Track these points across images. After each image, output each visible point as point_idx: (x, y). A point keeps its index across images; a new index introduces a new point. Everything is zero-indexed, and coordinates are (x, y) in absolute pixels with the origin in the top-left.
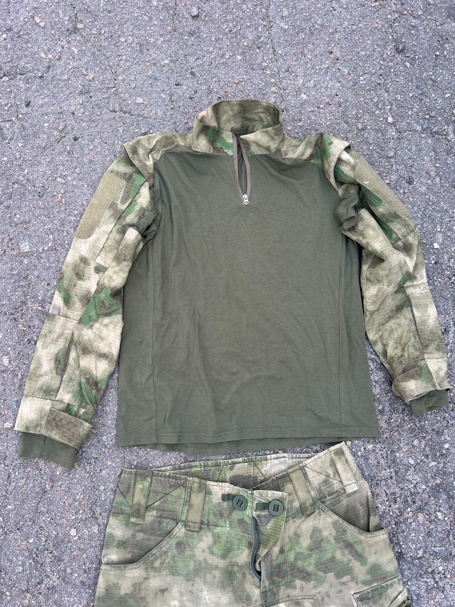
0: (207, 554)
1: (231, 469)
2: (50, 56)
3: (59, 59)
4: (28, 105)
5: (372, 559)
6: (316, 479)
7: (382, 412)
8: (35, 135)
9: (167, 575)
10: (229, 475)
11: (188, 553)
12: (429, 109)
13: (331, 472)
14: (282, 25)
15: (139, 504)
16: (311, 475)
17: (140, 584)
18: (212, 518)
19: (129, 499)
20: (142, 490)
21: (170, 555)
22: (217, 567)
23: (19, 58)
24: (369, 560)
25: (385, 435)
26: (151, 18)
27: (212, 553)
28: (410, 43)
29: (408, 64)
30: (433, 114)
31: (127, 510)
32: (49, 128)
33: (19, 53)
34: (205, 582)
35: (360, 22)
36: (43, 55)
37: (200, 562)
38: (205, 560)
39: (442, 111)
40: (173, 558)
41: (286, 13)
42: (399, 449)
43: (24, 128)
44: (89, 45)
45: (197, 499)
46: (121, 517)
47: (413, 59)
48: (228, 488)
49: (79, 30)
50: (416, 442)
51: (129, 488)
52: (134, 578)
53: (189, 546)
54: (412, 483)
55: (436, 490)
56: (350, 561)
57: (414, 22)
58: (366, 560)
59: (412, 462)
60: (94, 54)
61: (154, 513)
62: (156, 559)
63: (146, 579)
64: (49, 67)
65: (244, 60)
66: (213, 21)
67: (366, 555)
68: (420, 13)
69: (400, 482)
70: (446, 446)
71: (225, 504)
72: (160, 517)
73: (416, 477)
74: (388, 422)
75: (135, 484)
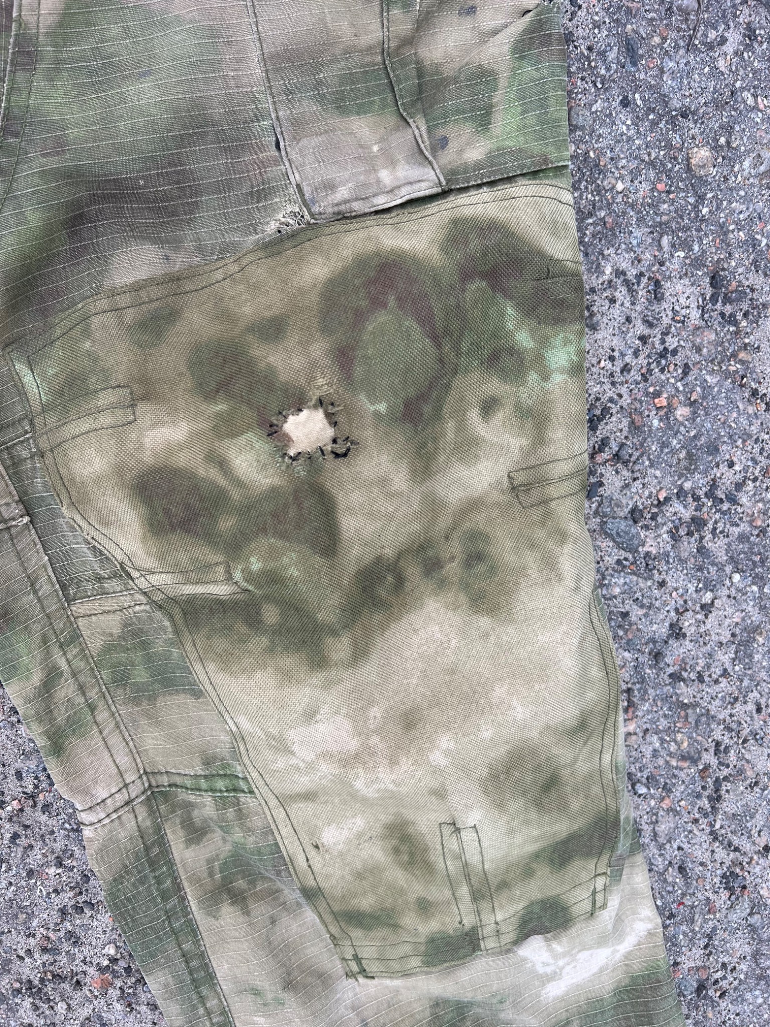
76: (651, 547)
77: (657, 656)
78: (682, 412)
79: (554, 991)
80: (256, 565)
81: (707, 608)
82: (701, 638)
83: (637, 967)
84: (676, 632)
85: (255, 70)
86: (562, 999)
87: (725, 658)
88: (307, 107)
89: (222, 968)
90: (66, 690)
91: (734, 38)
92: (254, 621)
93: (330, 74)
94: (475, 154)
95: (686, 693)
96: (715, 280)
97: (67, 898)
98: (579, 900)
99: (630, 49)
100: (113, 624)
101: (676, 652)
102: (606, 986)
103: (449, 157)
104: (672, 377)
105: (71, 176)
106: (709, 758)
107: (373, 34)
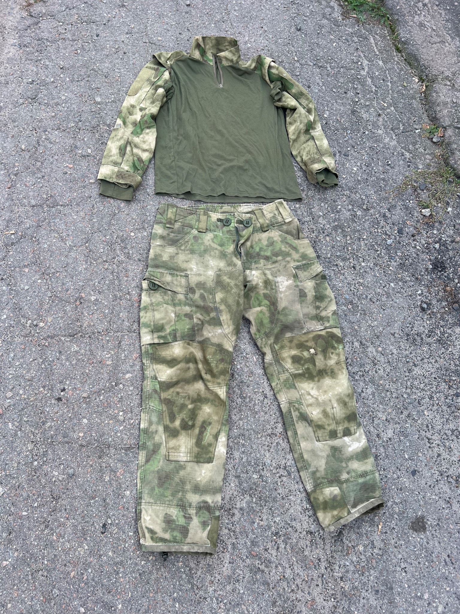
0: (211, 242)
1: (221, 208)
2: (109, 15)
3: (114, 17)
4: (98, 36)
5: (302, 250)
6: (269, 216)
7: (303, 190)
8: (102, 49)
9: (189, 254)
10: (220, 211)
11: (200, 241)
12: (316, 56)
13: (276, 212)
14: (235, 13)
15: (171, 219)
16: (265, 212)
17: (174, 257)
18: (212, 228)
19: (165, 216)
20: (172, 212)
21: (190, 243)
22: (216, 249)
23: (92, 16)
24: (300, 251)
25: (305, 202)
26: (164, 4)
27: (213, 242)
28: (304, 27)
29: (303, 36)
30: (318, 58)
31: (164, 221)
32: (110, 47)
33: (92, 13)
34: (210, 256)
35: (276, 16)
36: (105, 15)
37: (207, 246)
38: (210, 245)
39: (323, 57)
40: (192, 244)
41: (237, 8)
42: (314, 207)
43: (96, 46)
44: (131, 13)
45: (203, 218)
46: (161, 224)
47: (306, 34)
48: (220, 216)
49: (124, 6)
50: (322, 204)
51: (164, 211)
52: (170, 253)
53: (200, 238)
54: (322, 224)
55: (335, 228)
56: (289, 250)
57: (305, 18)
58: (298, 251)
59: (321, 214)
60: (133, 17)
61: (180, 223)
62: (182, 245)
63: (177, 254)
64: (109, 21)
65: (216, 26)
66: (198, 8)
67: (298, 248)
68: (308, 14)
69: (315, 224)
70: (339, 207)
71: (219, 223)
72: (183, 226)
73: (324, 221)
74: (306, 195)
75: (168, 210)
76: (356, 378)
77: (360, 395)
78: (358, 359)
79: (350, 449)
80: (306, 367)
81: (367, 388)
82: (366, 393)
83: (364, 447)
84: (362, 391)
85: (302, 315)
86: (352, 451)
87: (371, 397)
88: (307, 319)
89: (299, 432)
90: (279, 386)
91: (359, 314)
92: (305, 377)
93: (310, 316)
94: (328, 325)
95: (366, 401)
96: (361, 343)
97: (275, 421)
98: (352, 430)
99: (346, 315)
100: (285, 378)
101: (363, 395)
102: (359, 450)
103: (325, 325)
104: (356, 354)
105: (282, 325)
106: (371, 413)
107: (315, 312)
